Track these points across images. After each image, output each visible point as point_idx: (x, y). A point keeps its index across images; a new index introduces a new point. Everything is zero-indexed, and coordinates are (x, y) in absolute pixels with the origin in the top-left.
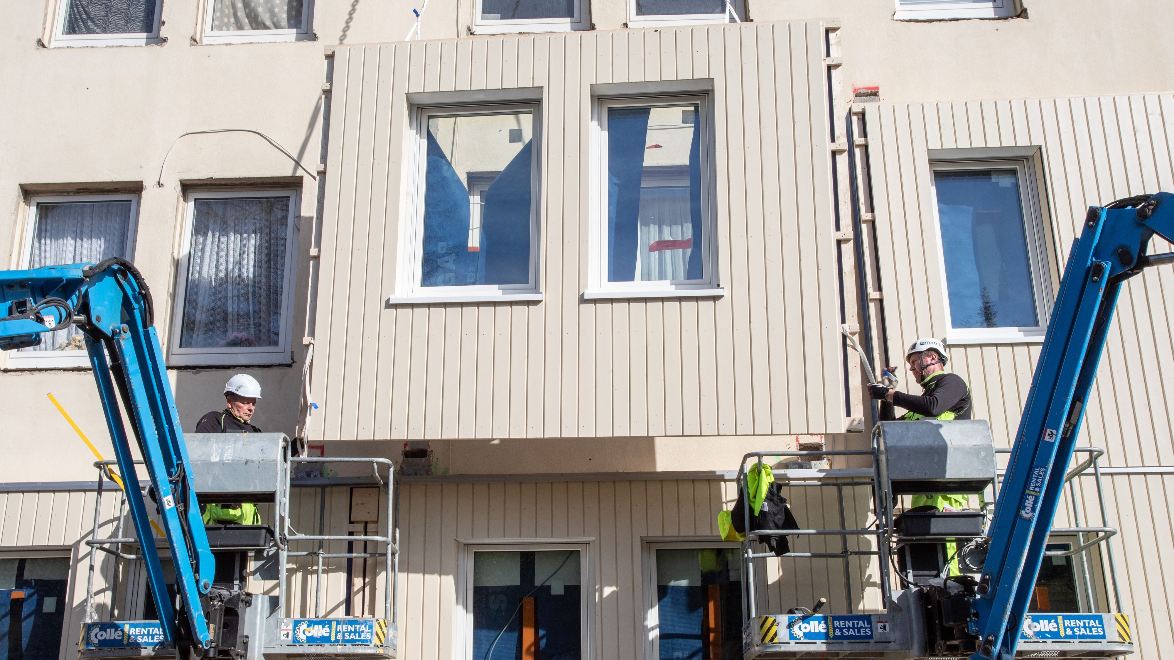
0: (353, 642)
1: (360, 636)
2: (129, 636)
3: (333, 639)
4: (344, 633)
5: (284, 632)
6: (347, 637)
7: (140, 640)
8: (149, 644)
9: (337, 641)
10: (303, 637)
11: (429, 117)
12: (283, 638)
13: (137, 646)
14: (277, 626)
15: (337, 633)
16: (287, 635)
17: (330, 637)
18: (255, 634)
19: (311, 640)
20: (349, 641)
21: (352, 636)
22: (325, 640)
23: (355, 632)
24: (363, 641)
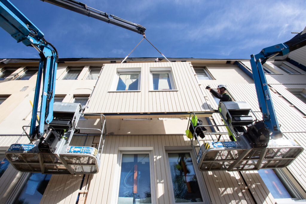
0: (87, 153)
1: (89, 151)
2: (22, 147)
3: (81, 151)
4: (84, 150)
5: (67, 149)
6: (85, 151)
7: (25, 149)
8: (27, 150)
9: (82, 152)
10: (72, 150)
11: (120, 75)
12: (66, 150)
13: (23, 150)
14: (66, 147)
15: (83, 150)
16: (68, 150)
17: (80, 151)
18: (58, 148)
19: (74, 152)
20: (85, 152)
21: (87, 151)
22: (78, 151)
23: (88, 150)
24: (90, 152)
